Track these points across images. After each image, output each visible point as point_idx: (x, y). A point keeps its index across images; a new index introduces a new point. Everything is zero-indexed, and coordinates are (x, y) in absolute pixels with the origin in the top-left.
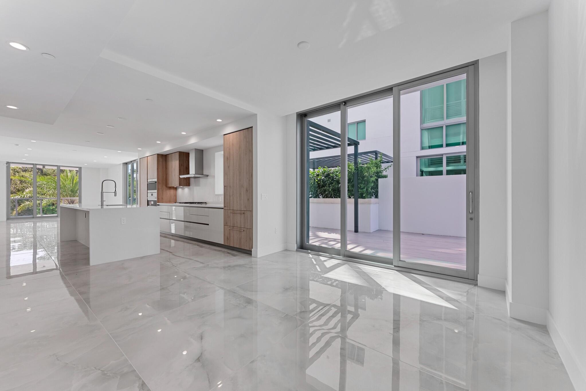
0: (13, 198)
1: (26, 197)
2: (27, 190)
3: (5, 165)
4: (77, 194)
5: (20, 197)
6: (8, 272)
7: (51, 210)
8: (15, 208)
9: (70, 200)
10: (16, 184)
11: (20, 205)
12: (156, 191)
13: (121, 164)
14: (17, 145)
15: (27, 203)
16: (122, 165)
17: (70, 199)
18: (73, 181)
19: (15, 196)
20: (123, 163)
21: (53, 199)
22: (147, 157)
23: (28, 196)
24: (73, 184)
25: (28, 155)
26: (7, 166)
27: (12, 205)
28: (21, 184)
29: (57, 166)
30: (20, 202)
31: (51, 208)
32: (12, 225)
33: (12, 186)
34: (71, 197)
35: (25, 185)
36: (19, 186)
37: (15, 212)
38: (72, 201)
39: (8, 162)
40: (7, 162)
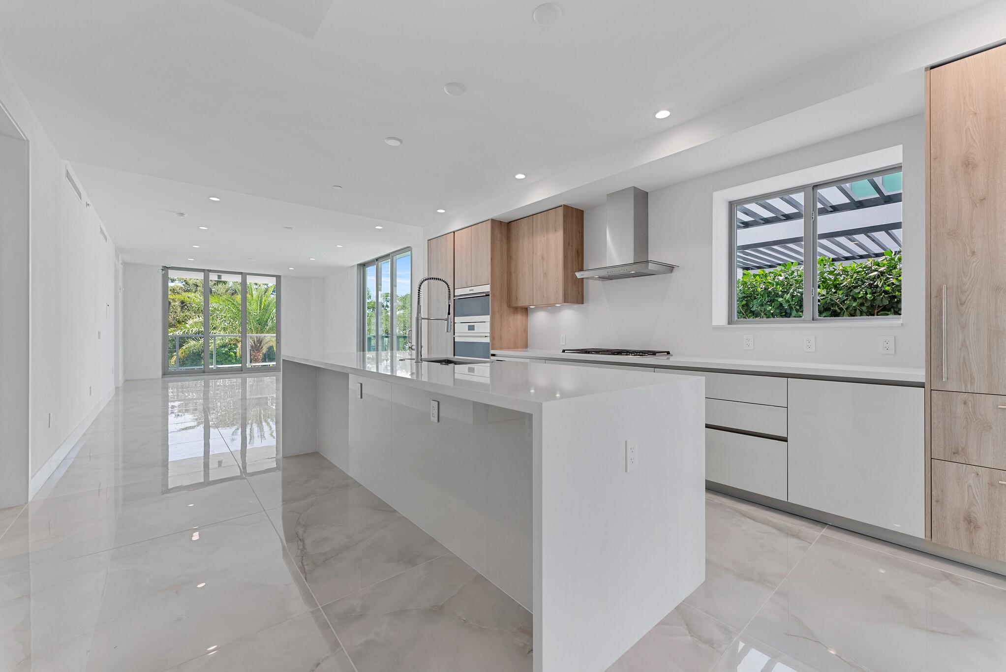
0: (172, 334)
1: (191, 332)
2: (190, 322)
3: (161, 273)
4: (268, 328)
5: (182, 333)
6: (165, 484)
7: (223, 354)
8: (175, 352)
9: (255, 339)
10: (176, 312)
11: (181, 346)
12: (487, 318)
13: (353, 266)
14: (182, 214)
15: (192, 343)
16: (356, 268)
17: (257, 337)
18: (261, 303)
19: (174, 331)
20: (358, 265)
21: (229, 336)
22: (454, 232)
23: (193, 332)
24: (260, 310)
25: (198, 247)
26: (163, 274)
27: (171, 346)
28: (183, 313)
29: (241, 273)
30: (183, 341)
31: (223, 350)
32: (170, 384)
33: (170, 315)
34: (257, 333)
35: (188, 314)
36: (180, 315)
37: (174, 358)
38: (259, 340)
39: (165, 267)
40: (163, 266)
